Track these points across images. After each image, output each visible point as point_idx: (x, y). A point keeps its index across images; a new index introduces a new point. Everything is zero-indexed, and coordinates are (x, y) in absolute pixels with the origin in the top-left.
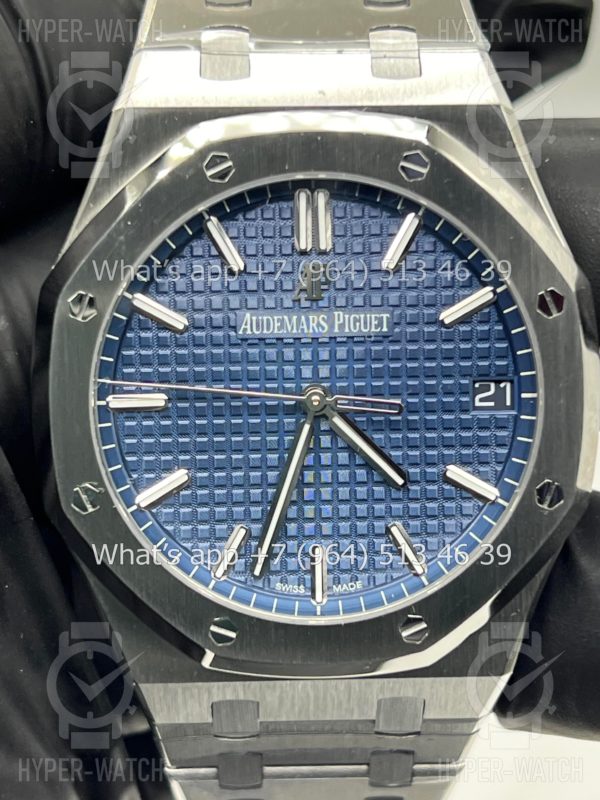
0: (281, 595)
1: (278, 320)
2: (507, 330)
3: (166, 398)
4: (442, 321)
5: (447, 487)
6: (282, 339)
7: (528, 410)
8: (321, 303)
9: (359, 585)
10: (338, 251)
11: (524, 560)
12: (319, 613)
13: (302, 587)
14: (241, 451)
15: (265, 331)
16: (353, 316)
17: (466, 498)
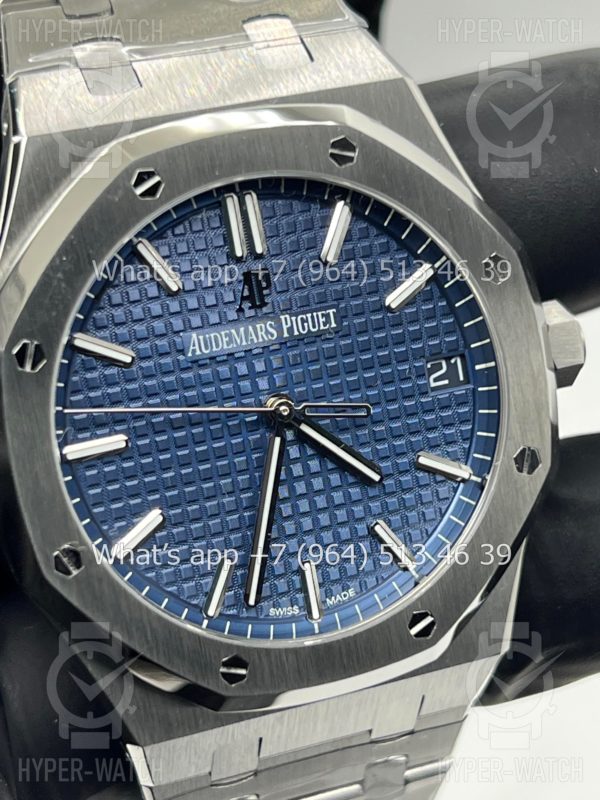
0: (276, 621)
1: (226, 335)
2: (451, 305)
3: (126, 438)
4: (389, 306)
5: (421, 474)
6: (232, 354)
7: (484, 380)
8: (265, 310)
9: (351, 593)
10: (272, 252)
11: (515, 529)
12: (317, 631)
13: (295, 607)
14: (211, 478)
15: (215, 349)
16: (299, 317)
17: (442, 482)
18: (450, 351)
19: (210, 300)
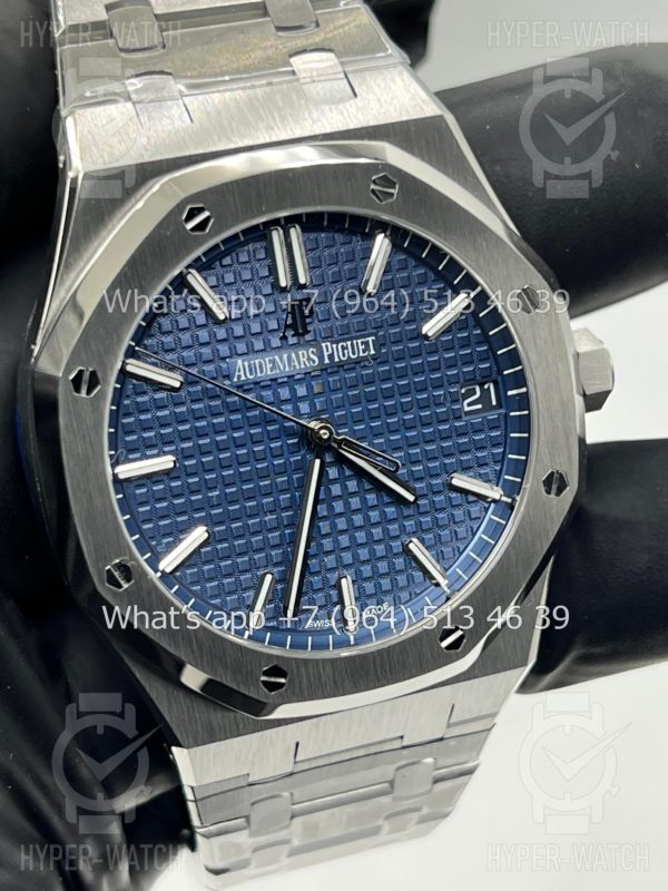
1: (270, 361)
2: (485, 333)
3: (174, 459)
4: (426, 334)
5: (454, 495)
6: (276, 379)
7: (516, 406)
8: (308, 337)
10: (315, 283)
11: (542, 549)
12: (352, 643)
14: (254, 497)
16: (340, 345)
17: (472, 502)
18: (484, 377)
19: (256, 328)
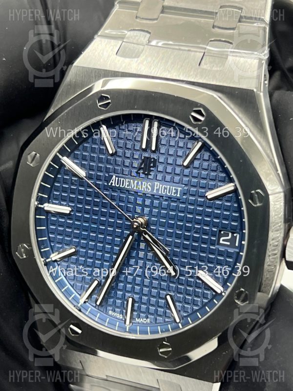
0: (111, 317)
1: (128, 181)
2: (240, 207)
3: (70, 210)
5: (198, 281)
6: (129, 191)
9: (148, 320)
10: (161, 152)
12: (128, 331)
16: (164, 186)
19: (127, 163)
